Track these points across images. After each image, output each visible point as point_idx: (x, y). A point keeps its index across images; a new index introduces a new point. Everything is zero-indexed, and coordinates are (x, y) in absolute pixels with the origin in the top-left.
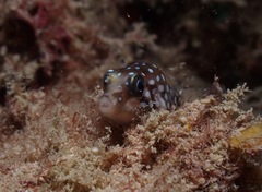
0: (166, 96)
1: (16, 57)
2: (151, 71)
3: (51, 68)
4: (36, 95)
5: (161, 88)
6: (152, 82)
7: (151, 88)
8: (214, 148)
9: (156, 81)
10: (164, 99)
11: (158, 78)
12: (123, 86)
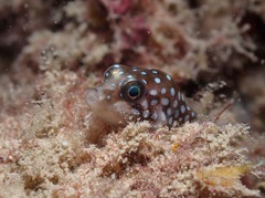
0: (169, 112)
2: (158, 80)
4: (66, 76)
5: (165, 102)
8: (181, 176)
9: (159, 93)
10: (166, 114)
11: (164, 91)
12: (117, 85)
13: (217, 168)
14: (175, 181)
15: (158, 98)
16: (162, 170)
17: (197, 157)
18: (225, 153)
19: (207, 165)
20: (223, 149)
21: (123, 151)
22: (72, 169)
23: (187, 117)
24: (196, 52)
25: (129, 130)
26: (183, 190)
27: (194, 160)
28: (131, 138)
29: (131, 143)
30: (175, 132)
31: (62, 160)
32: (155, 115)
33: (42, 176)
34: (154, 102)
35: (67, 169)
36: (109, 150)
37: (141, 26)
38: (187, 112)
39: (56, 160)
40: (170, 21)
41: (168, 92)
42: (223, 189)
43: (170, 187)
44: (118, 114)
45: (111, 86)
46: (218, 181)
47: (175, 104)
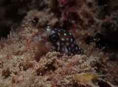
0: (70, 49)
1: (52, 14)
2: (65, 34)
3: (63, 23)
5: (68, 44)
6: (63, 39)
7: (61, 42)
8: (68, 76)
9: (65, 40)
10: (68, 49)
11: (67, 39)
12: (47, 34)
13: (83, 75)
14: (65, 79)
15: (65, 42)
16: (60, 73)
17: (75, 69)
18: (87, 69)
19: (79, 73)
20: (87, 67)
21: (45, 64)
22: (25, 69)
23: (79, 52)
24: (97, 25)
25: (49, 55)
26: (68, 83)
27: (74, 70)
28: (49, 58)
29: (49, 60)
30: (71, 58)
31: (20, 65)
32: (63, 49)
33: (10, 71)
34: (63, 44)
35: (22, 69)
36: (41, 63)
37: (73, 11)
38: (78, 50)
39: (18, 65)
40: (88, 10)
41: (70, 40)
42: (83, 84)
43: (63, 81)
44: (46, 48)
45: (45, 35)
46: (82, 80)
47: (73, 46)
